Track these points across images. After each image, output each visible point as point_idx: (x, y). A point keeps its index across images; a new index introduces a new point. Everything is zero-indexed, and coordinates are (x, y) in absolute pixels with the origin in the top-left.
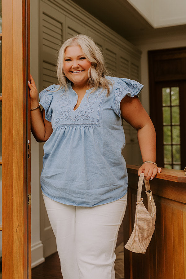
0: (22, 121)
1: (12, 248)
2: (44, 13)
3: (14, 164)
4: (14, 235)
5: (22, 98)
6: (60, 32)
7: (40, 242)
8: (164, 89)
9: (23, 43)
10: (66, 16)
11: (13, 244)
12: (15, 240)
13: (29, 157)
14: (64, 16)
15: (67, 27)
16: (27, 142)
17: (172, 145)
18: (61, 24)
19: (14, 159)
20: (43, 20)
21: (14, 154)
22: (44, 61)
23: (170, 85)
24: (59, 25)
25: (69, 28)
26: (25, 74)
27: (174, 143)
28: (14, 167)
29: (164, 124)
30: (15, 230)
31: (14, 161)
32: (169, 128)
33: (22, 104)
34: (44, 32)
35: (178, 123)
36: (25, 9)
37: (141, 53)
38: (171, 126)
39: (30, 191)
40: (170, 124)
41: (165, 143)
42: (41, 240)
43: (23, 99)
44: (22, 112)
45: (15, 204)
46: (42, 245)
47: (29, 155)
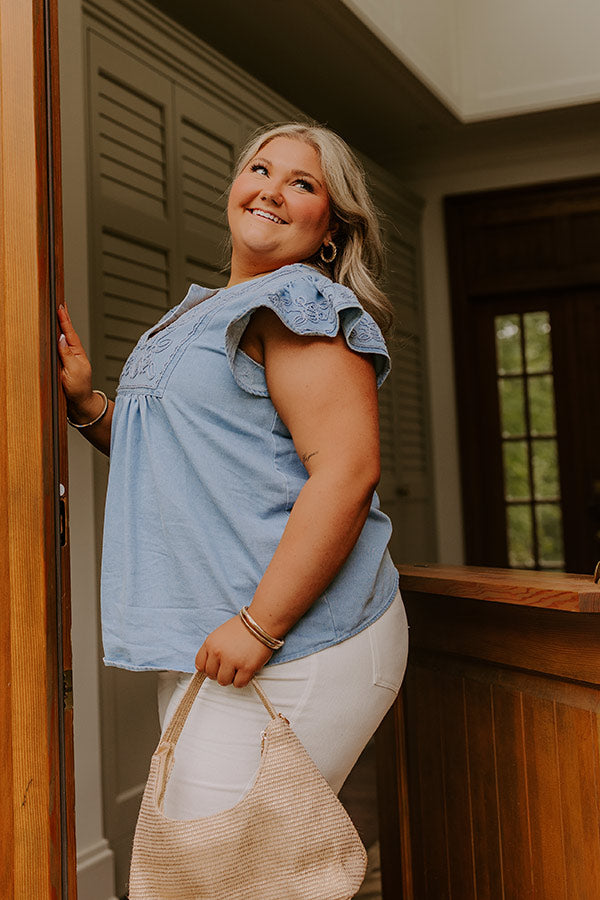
0: (39, 418)
1: (10, 865)
2: (103, 74)
3: (12, 568)
4: (16, 817)
5: (37, 341)
6: (156, 135)
7: (104, 842)
8: (499, 321)
9: (37, 157)
10: (174, 82)
11: (11, 849)
12: (18, 834)
13: (63, 544)
14: (169, 83)
15: (179, 120)
16: (56, 490)
17: (533, 503)
18: (161, 108)
19: (14, 552)
20: (102, 95)
21: (11, 534)
22: (107, 231)
23: (519, 305)
24: (152, 113)
25: (186, 121)
26: (45, 259)
27: (539, 496)
28: (12, 580)
29: (506, 434)
30: (18, 799)
31: (12, 557)
32: (523, 445)
33: (37, 363)
34: (102, 135)
35: (551, 431)
36: (42, 43)
37: (420, 203)
38: (529, 439)
39: (71, 659)
40: (522, 433)
41: (510, 498)
42: (105, 835)
43: (41, 344)
44: (38, 390)
45: (17, 706)
46: (108, 853)
47: (63, 537)
